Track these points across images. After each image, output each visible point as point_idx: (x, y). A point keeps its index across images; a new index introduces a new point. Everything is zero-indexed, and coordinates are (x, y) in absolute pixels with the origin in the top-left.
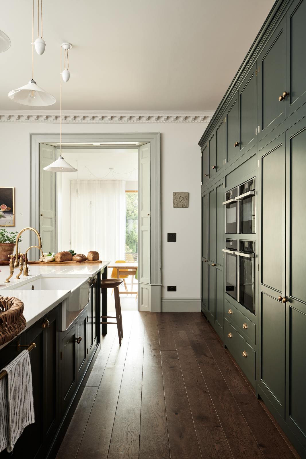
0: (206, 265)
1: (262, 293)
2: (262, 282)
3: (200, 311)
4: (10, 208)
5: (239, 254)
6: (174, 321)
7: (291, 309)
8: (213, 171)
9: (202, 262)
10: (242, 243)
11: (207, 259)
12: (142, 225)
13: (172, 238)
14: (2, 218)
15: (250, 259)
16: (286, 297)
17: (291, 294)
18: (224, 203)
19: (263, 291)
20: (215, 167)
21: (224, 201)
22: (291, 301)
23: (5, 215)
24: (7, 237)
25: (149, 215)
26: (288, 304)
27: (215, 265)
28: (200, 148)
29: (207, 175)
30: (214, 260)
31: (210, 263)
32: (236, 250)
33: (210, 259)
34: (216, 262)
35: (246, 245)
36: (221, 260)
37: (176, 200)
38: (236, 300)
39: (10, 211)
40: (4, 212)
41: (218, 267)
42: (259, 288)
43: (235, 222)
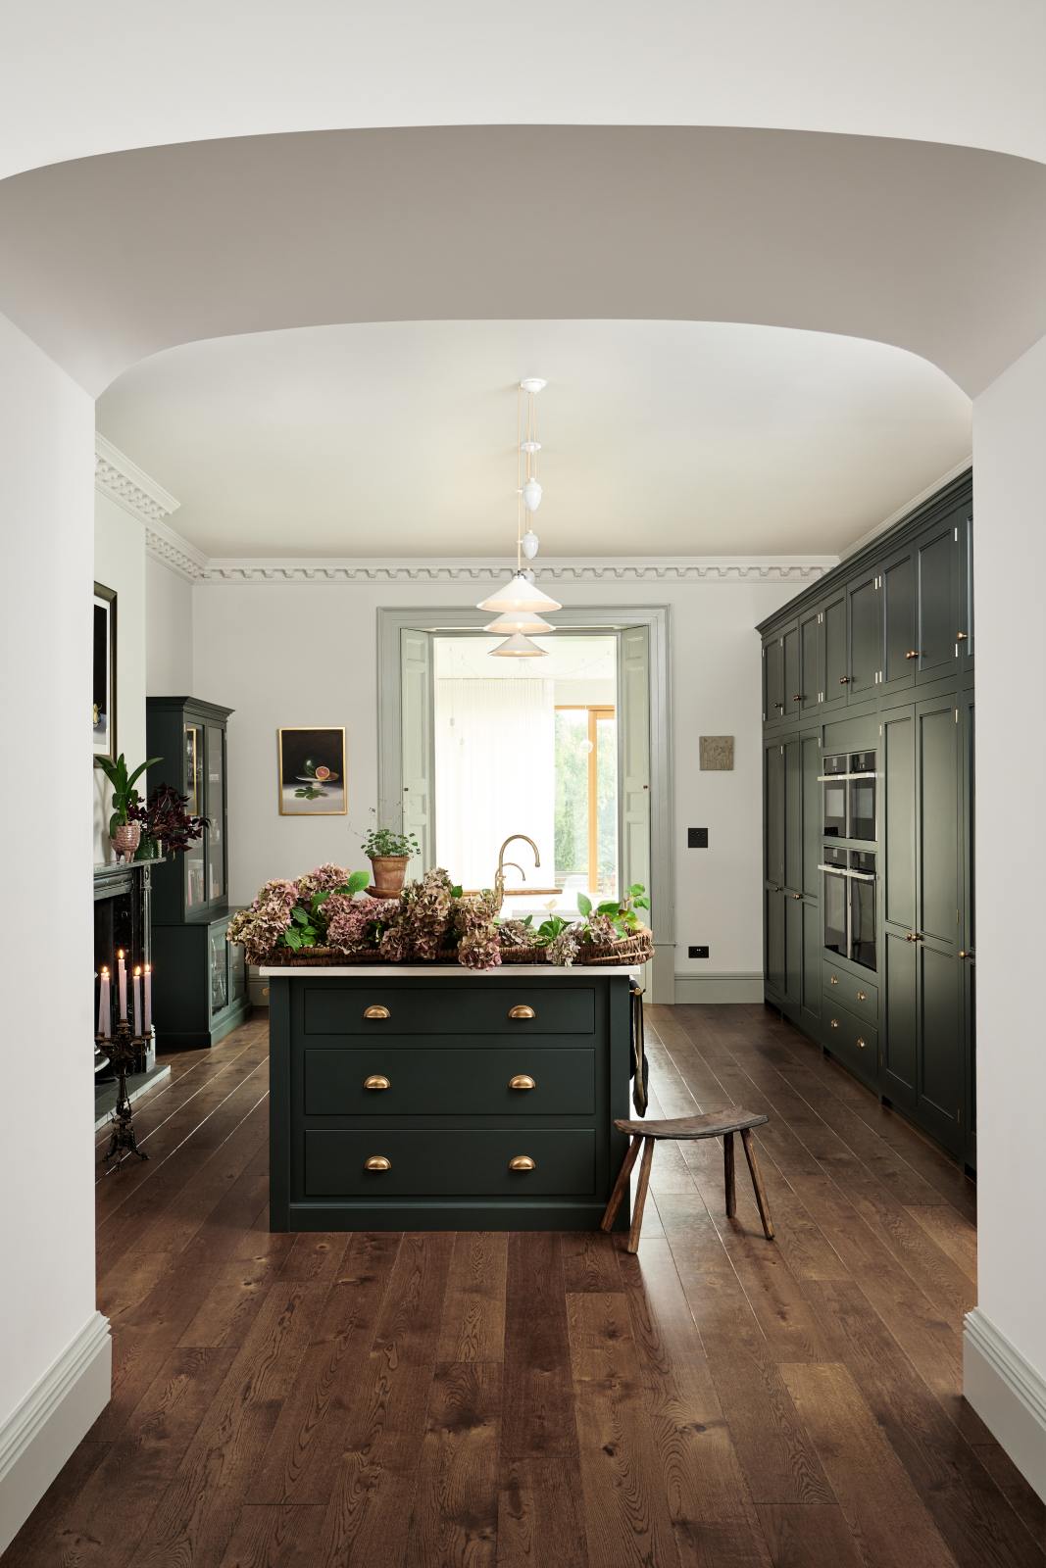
0: (777, 899)
1: (887, 935)
2: (887, 918)
3: (763, 1001)
4: (337, 775)
5: (850, 873)
6: (710, 1018)
7: (922, 948)
8: (794, 705)
9: (767, 893)
10: (855, 854)
11: (781, 884)
12: (629, 809)
13: (698, 838)
14: (320, 798)
15: (871, 883)
16: (917, 935)
17: (922, 929)
18: (820, 779)
19: (889, 931)
20: (799, 699)
21: (820, 776)
22: (922, 939)
23: (326, 790)
24: (394, 844)
25: (646, 787)
26: (919, 942)
27: (801, 897)
28: (760, 636)
29: (780, 706)
30: (798, 886)
31: (787, 892)
32: (845, 867)
33: (788, 884)
34: (803, 890)
35: (863, 859)
36: (814, 885)
37: (706, 754)
38: (846, 956)
39: (337, 782)
40: (324, 784)
41: (807, 899)
42: (882, 927)
43: (842, 815)
